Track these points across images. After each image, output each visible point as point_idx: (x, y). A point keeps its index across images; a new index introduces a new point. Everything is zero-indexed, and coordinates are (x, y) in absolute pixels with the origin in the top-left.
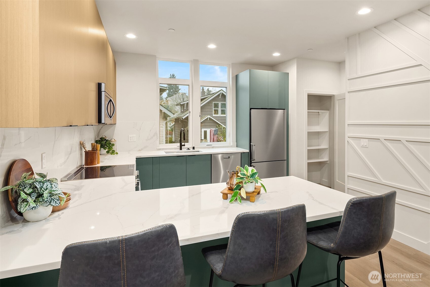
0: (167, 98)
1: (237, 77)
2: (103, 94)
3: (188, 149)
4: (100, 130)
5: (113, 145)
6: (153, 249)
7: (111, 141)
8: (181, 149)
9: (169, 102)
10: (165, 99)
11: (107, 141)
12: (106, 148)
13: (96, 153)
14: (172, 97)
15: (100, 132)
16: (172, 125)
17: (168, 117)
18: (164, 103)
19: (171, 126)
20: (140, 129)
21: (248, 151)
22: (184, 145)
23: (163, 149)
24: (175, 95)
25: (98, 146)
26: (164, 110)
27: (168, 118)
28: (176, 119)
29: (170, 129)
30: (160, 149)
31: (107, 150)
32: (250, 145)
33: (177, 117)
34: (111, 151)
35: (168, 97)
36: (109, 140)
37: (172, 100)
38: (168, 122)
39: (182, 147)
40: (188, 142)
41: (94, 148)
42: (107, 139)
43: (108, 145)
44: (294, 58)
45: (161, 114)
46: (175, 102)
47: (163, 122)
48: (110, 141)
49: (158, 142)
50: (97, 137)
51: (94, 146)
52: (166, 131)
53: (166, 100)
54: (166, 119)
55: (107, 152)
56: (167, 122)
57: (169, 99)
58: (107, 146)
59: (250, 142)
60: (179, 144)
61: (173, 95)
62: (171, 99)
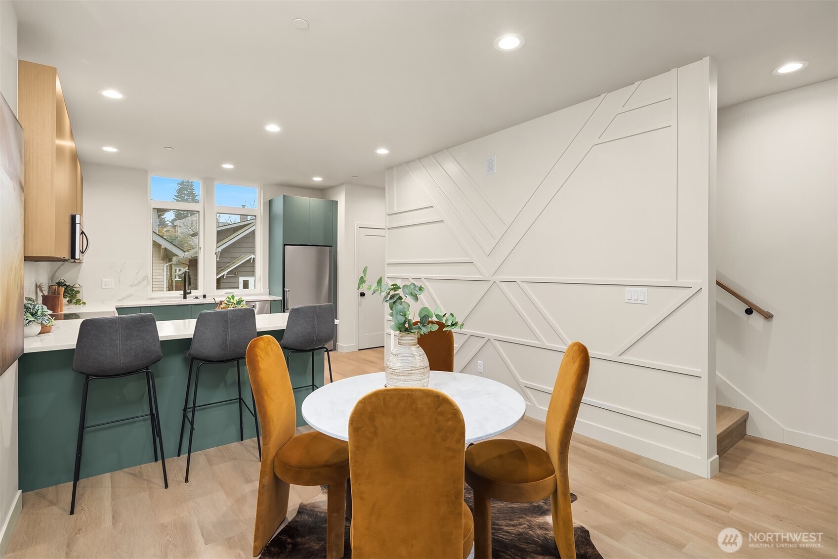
0: (175, 220)
1: (270, 202)
2: (78, 226)
3: (197, 298)
4: (56, 271)
5: (78, 292)
6: (138, 325)
7: (75, 287)
8: (185, 297)
9: (179, 228)
10: (171, 224)
11: (67, 286)
12: (67, 296)
13: (59, 298)
14: (184, 220)
15: (56, 275)
16: (183, 270)
17: (174, 256)
18: (168, 231)
19: (181, 272)
20: (121, 271)
21: (281, 298)
22: (190, 293)
23: (157, 298)
24: (191, 215)
25: (62, 289)
26: (165, 244)
27: (174, 259)
28: (190, 261)
29: (180, 279)
30: (152, 299)
31: (68, 299)
32: (284, 291)
33: (192, 258)
34: (74, 301)
35: (177, 220)
36: (71, 285)
37: (185, 226)
38: (173, 266)
39: (187, 295)
40: (197, 289)
41: (55, 292)
42: (68, 284)
43: (70, 292)
44: (342, 184)
45: (160, 251)
46: (190, 229)
47: (163, 265)
48: (72, 287)
49: (149, 288)
50: (50, 281)
51: (55, 290)
52: (170, 282)
53: (173, 224)
54: (170, 260)
55: (68, 301)
56: (172, 264)
57: (177, 223)
58: (68, 293)
59: (284, 287)
60: (182, 292)
61: (188, 216)
62: (182, 225)
